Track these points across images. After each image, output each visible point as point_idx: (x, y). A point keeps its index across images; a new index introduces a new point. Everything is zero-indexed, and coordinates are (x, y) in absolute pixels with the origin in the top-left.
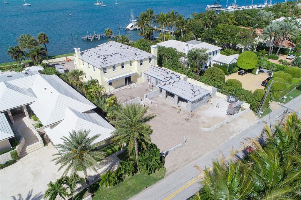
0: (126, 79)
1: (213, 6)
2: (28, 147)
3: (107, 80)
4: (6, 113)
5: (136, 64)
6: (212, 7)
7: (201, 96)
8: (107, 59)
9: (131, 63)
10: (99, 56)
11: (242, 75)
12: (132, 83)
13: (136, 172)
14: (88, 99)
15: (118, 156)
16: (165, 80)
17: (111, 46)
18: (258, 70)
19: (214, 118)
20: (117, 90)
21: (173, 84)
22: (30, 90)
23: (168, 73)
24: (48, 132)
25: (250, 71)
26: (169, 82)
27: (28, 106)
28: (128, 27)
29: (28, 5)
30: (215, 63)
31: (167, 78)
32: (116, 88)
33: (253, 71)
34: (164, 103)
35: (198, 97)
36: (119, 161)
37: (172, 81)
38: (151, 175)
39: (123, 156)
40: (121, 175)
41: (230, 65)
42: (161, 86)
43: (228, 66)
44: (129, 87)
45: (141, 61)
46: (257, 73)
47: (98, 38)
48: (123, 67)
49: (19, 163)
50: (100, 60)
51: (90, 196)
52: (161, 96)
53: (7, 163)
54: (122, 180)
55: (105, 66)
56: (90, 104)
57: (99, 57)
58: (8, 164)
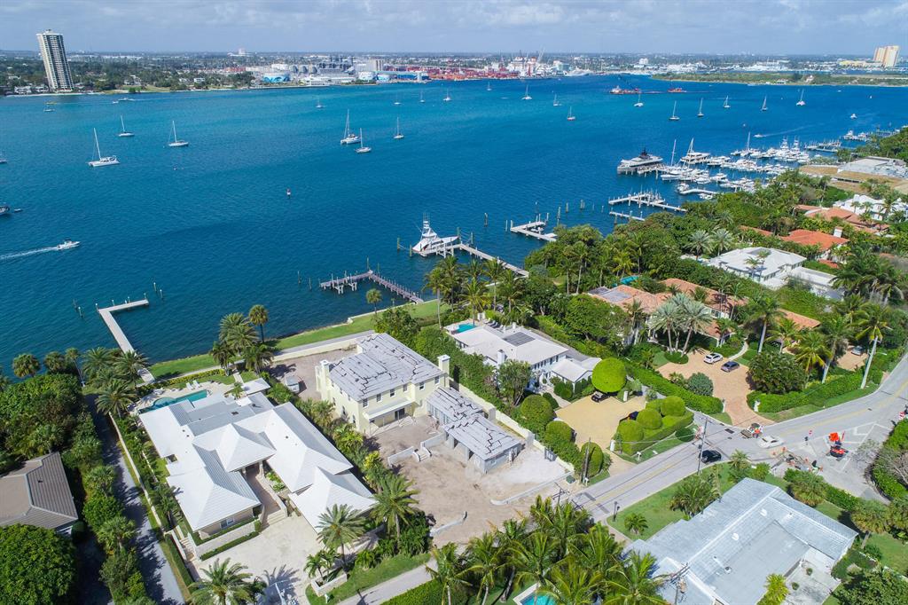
0: (396, 412)
1: (636, 161)
2: (269, 516)
3: (368, 417)
4: (241, 471)
5: (412, 388)
6: (634, 163)
7: (501, 450)
8: (370, 383)
9: (405, 386)
10: (357, 377)
11: (598, 401)
12: (406, 416)
13: (397, 554)
14: (340, 451)
15: (377, 534)
16: (455, 419)
17: (376, 347)
18: (626, 394)
19: (515, 485)
20: (382, 429)
21: (464, 428)
22: (263, 435)
23: (461, 405)
24: (294, 498)
25: (614, 394)
26: (459, 423)
27: (265, 463)
28: (417, 248)
29: (183, 144)
30: (555, 375)
31: (458, 414)
32: (381, 426)
33: (619, 394)
34: (450, 457)
35: (494, 453)
36: (378, 539)
37: (464, 421)
38: (413, 557)
39: (383, 533)
40: (379, 555)
41: (577, 383)
42: (447, 430)
43: (574, 385)
44: (400, 426)
45: (422, 383)
46: (625, 399)
47: (352, 285)
48: (392, 395)
49: (262, 536)
50: (359, 385)
51: (345, 575)
52: (447, 442)
53: (251, 534)
54: (380, 562)
55: (365, 397)
56: (344, 462)
57: (357, 380)
58: (252, 536)
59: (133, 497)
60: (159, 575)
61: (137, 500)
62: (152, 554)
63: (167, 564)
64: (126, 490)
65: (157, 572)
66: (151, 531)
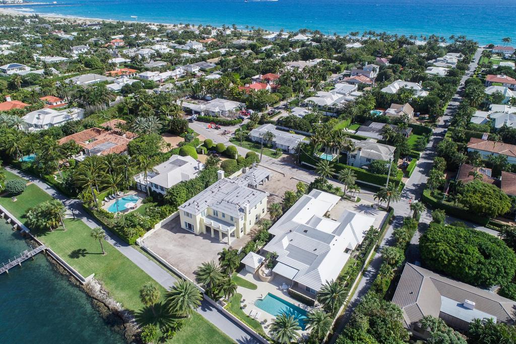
59: (370, 272)
60: (390, 237)
61: (370, 269)
62: (386, 245)
63: (385, 238)
64: (368, 278)
65: (390, 239)
66: (378, 252)
